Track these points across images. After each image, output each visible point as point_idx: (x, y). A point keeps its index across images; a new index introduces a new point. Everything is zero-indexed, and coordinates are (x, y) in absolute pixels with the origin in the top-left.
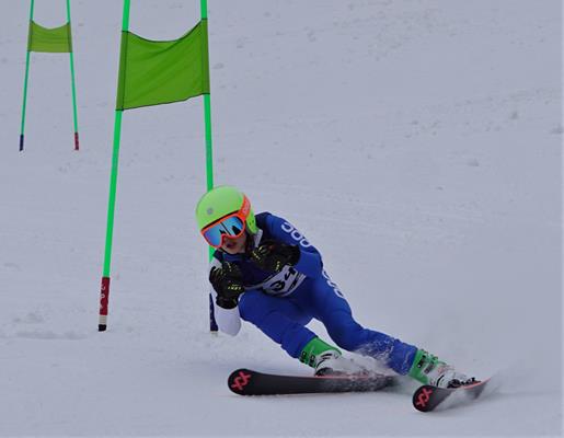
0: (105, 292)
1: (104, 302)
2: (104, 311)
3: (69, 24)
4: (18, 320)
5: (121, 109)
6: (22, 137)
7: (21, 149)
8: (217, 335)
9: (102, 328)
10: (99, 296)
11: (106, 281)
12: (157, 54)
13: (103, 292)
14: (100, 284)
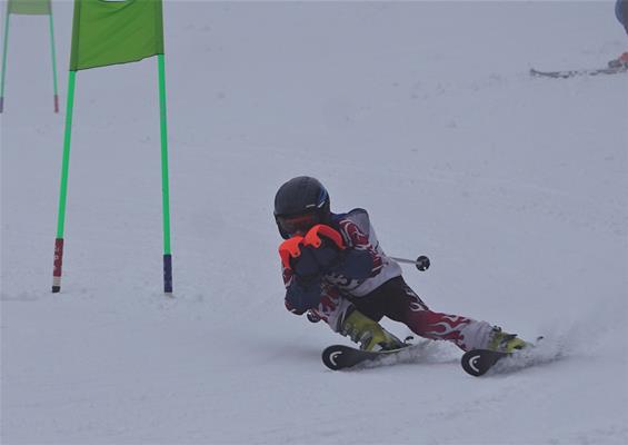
0: (59, 253)
1: (58, 263)
2: (58, 273)
5: (74, 68)
8: (172, 297)
9: (56, 289)
10: (52, 258)
11: (60, 243)
12: (115, 13)
13: (56, 253)
14: (54, 246)
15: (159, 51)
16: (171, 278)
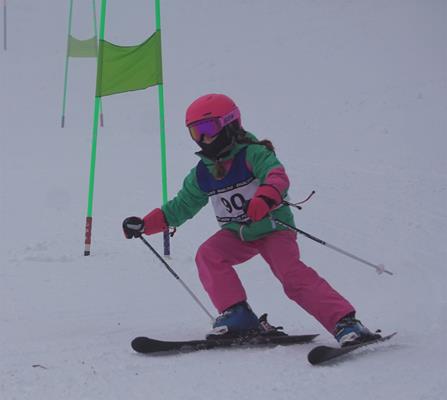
0: (89, 227)
1: (88, 235)
2: (88, 241)
3: (96, 37)
4: (28, 249)
5: (98, 96)
6: (63, 118)
7: (63, 126)
9: (87, 253)
10: (84, 231)
11: (89, 220)
12: (124, 56)
13: (87, 227)
14: (85, 222)
15: (159, 82)
16: (169, 245)
